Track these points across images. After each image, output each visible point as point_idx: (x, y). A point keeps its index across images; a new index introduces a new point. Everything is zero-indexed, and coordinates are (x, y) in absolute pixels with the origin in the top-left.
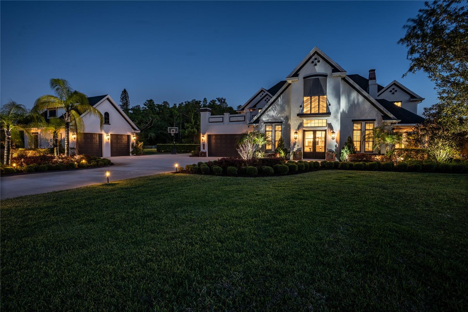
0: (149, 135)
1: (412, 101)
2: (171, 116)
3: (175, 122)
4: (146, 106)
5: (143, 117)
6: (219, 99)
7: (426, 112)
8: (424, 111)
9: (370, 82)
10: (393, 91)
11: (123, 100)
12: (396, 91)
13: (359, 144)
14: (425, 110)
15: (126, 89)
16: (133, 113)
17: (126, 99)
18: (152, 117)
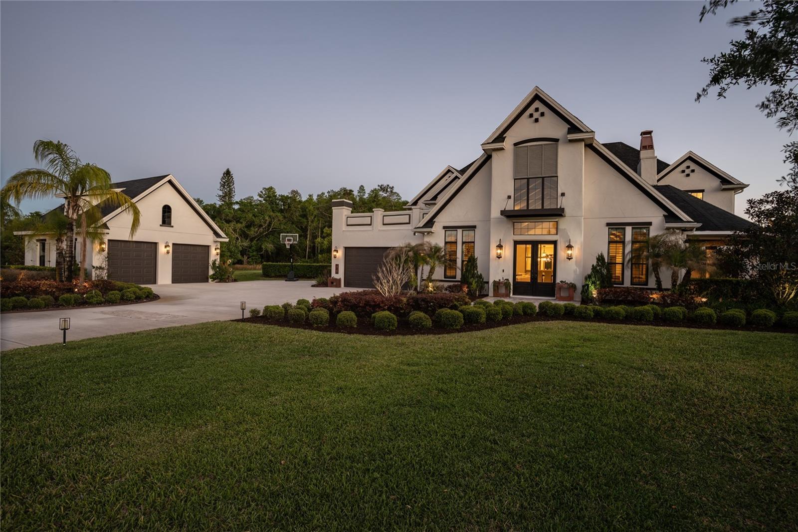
0: (263, 247)
1: (724, 190)
2: (304, 216)
3: (310, 226)
4: (262, 197)
5: (255, 217)
6: (383, 187)
7: (752, 207)
8: (747, 206)
9: (643, 154)
10: (687, 171)
11: (224, 187)
12: (693, 171)
13: (621, 269)
14: (750, 203)
15: (230, 170)
16: (239, 209)
17: (230, 186)
18: (270, 216)
